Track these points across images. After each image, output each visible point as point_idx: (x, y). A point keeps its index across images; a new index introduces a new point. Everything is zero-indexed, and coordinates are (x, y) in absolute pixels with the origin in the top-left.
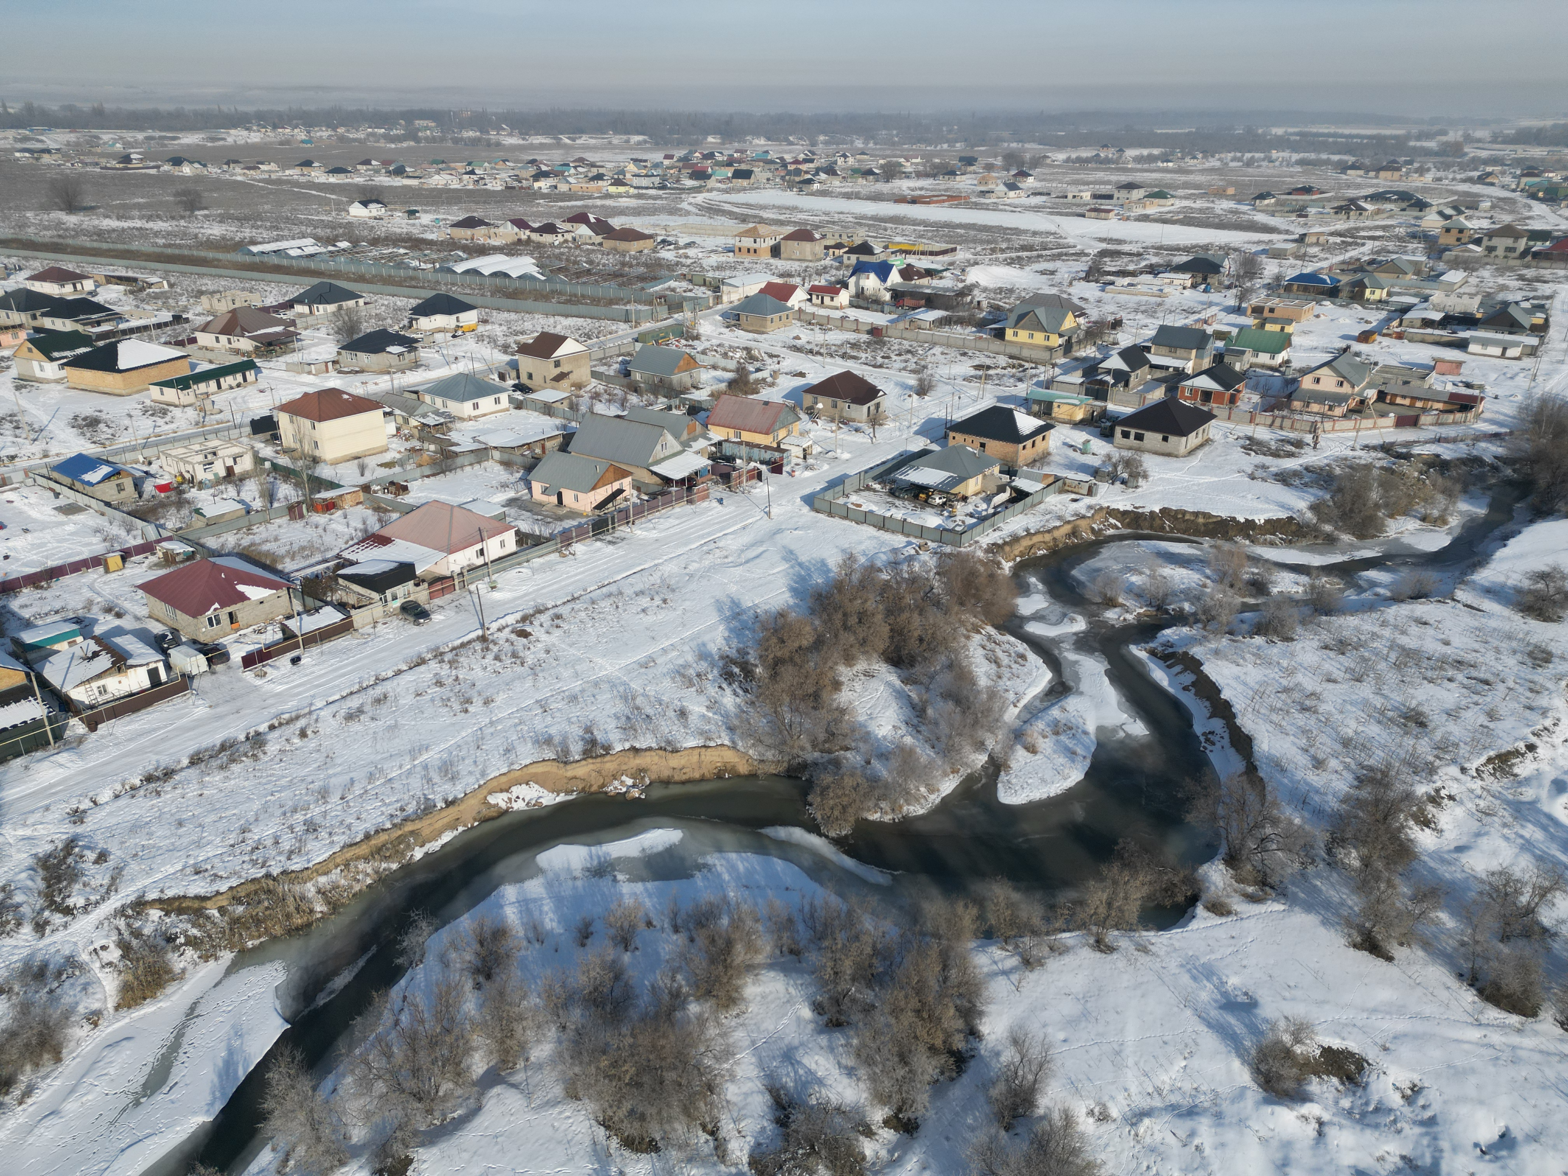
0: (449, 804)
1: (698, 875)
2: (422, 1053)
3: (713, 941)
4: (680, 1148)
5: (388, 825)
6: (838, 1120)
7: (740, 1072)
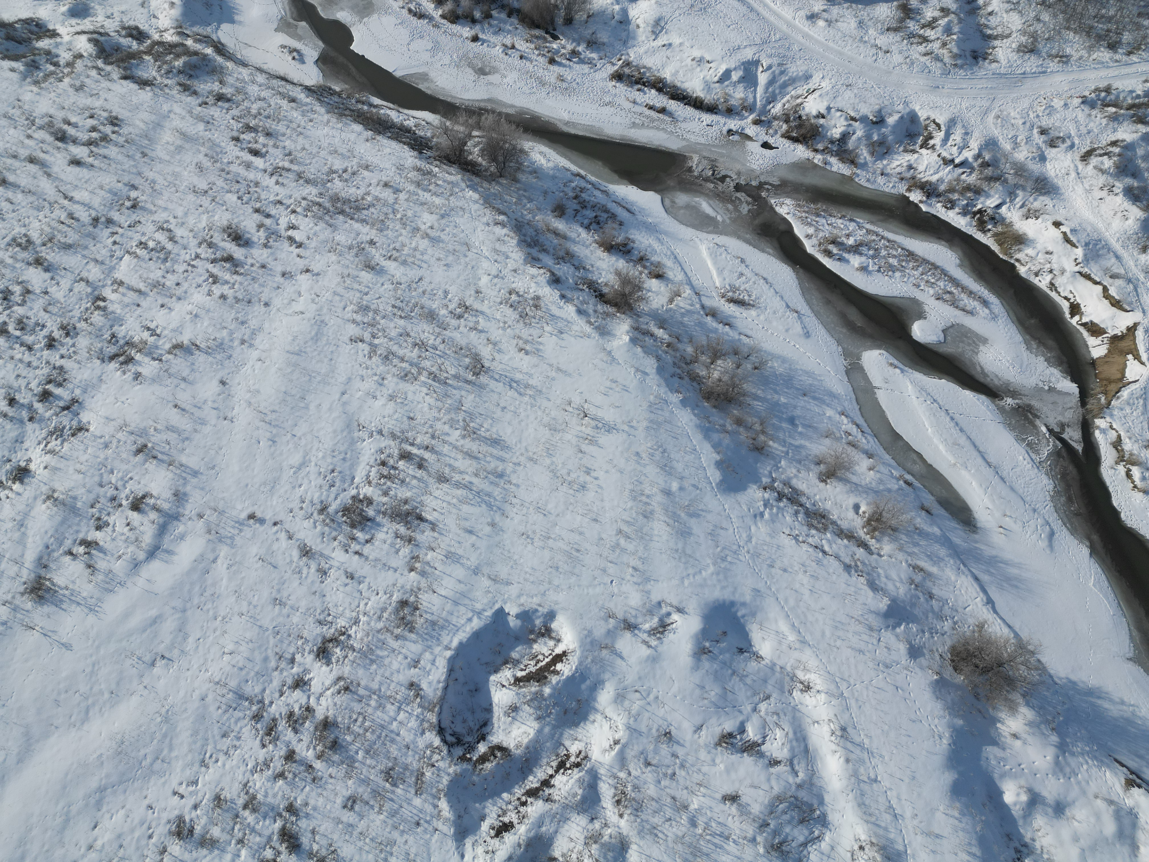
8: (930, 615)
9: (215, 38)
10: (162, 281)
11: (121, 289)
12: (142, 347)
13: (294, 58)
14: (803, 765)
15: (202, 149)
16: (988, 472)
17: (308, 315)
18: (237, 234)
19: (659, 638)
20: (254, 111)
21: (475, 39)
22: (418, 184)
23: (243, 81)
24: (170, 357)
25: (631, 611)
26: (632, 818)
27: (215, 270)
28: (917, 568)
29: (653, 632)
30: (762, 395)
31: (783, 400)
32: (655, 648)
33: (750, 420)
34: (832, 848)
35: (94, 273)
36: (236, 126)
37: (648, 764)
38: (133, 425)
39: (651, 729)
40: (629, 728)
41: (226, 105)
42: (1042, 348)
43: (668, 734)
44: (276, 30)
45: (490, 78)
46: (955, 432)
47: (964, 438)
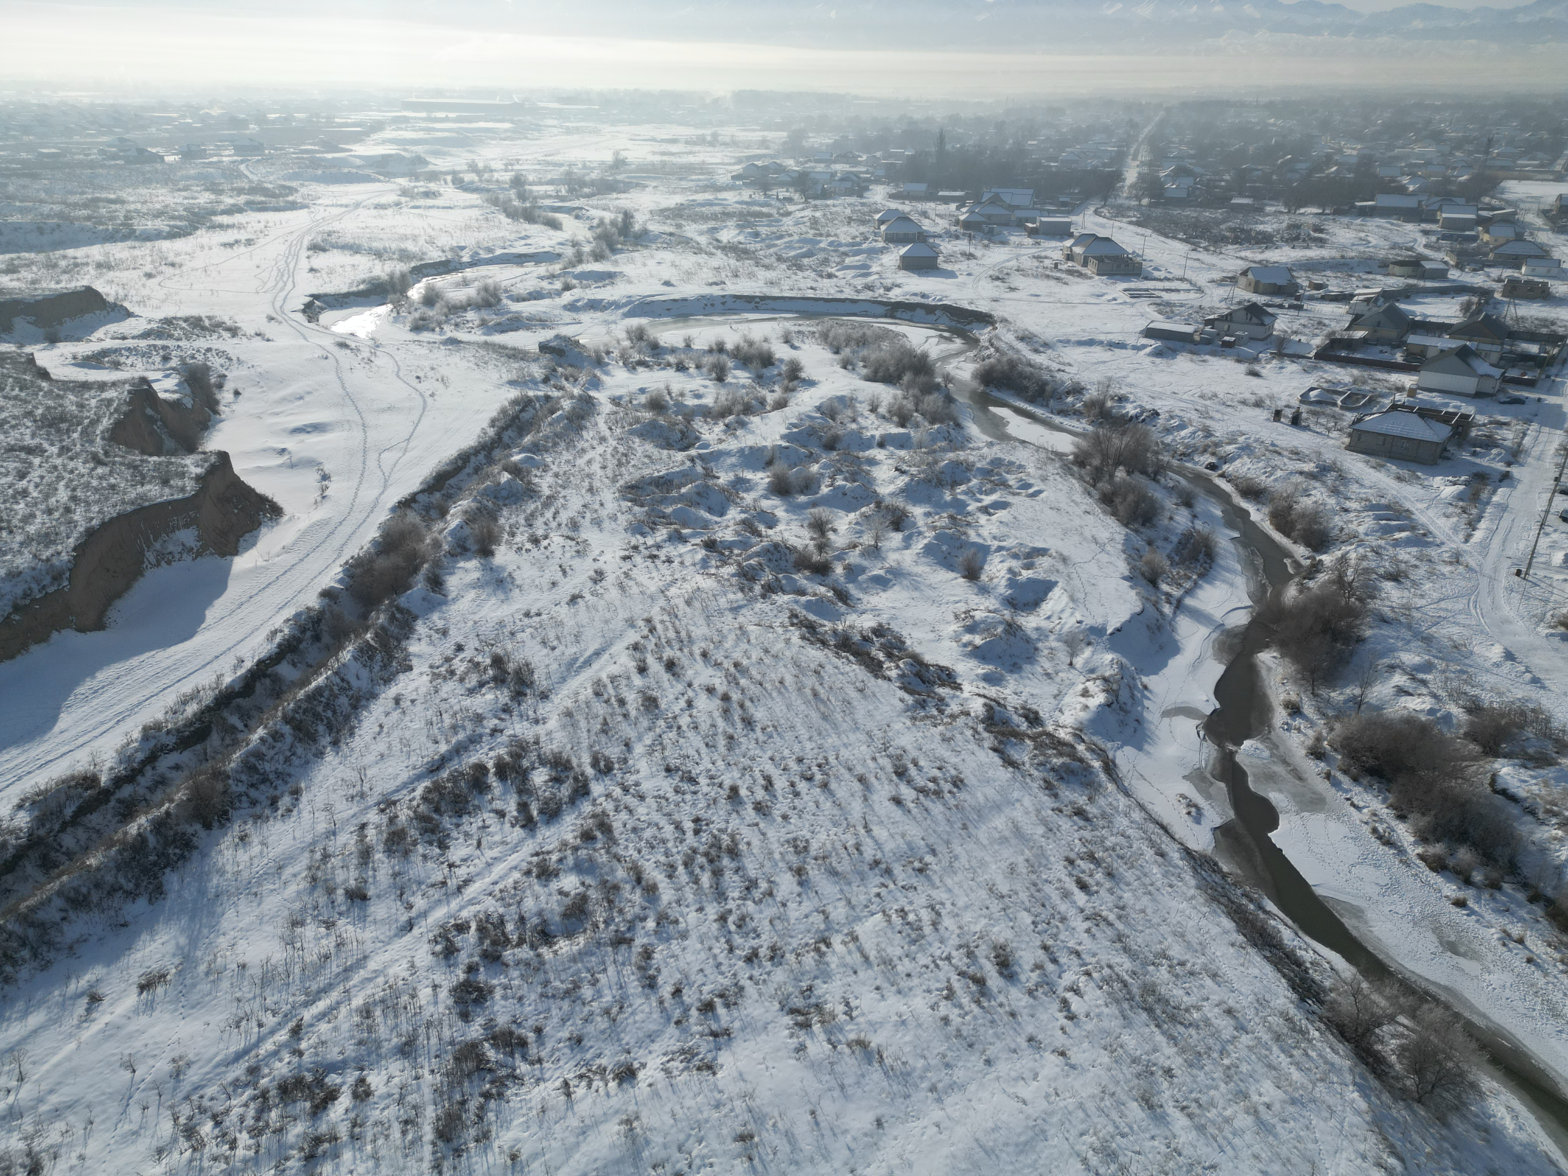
9: (1111, 755)
10: (896, 961)
11: (851, 945)
12: (827, 1019)
13: (1189, 813)
15: (1027, 852)
17: (1029, 1110)
18: (1006, 960)
20: (1108, 843)
21: (1460, 904)
22: (1278, 1038)
23: (1116, 809)
24: (847, 1051)
27: (957, 984)
35: (838, 912)
36: (1078, 847)
38: (758, 1101)
41: (1082, 823)
44: (1184, 777)
45: (1462, 962)
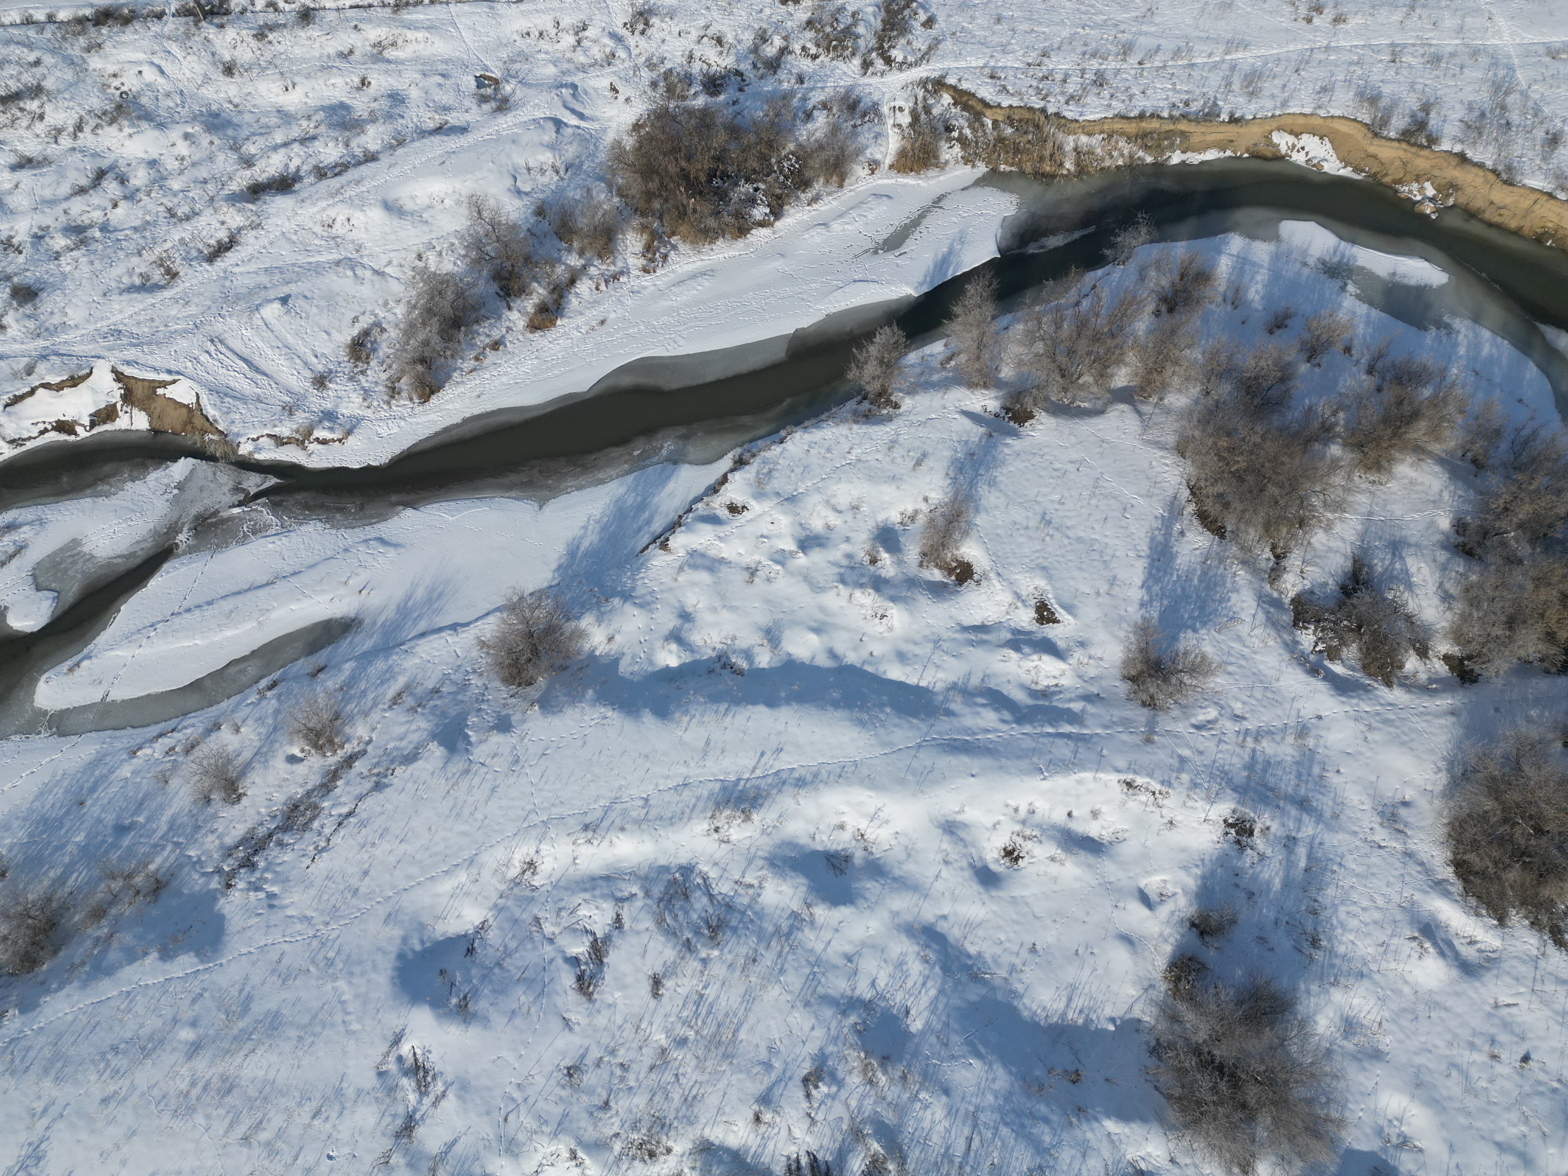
0: (1234, 120)
1: (1433, 331)
2: (1083, 341)
3: (1400, 403)
4: (1242, 548)
5: (1165, 114)
6: (1401, 624)
7: (1338, 528)
8: (460, 697)
14: (622, 885)
16: (280, 587)
19: (434, 1078)
25: (384, 1124)
26: (672, 1133)
28: (396, 700)
29: (422, 1088)
30: (59, 871)
31: (80, 838)
32: (448, 1085)
33: (100, 896)
34: (716, 864)
37: (606, 1106)
39: (561, 1098)
40: (555, 1135)
42: (112, 480)
43: (571, 1072)
46: (209, 612)
47: (222, 603)
